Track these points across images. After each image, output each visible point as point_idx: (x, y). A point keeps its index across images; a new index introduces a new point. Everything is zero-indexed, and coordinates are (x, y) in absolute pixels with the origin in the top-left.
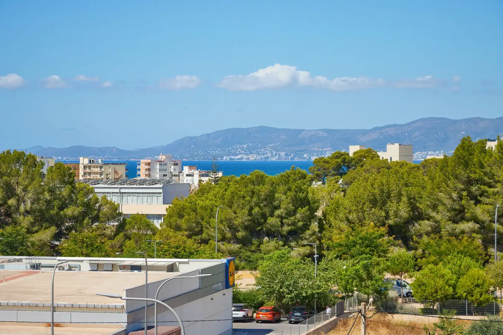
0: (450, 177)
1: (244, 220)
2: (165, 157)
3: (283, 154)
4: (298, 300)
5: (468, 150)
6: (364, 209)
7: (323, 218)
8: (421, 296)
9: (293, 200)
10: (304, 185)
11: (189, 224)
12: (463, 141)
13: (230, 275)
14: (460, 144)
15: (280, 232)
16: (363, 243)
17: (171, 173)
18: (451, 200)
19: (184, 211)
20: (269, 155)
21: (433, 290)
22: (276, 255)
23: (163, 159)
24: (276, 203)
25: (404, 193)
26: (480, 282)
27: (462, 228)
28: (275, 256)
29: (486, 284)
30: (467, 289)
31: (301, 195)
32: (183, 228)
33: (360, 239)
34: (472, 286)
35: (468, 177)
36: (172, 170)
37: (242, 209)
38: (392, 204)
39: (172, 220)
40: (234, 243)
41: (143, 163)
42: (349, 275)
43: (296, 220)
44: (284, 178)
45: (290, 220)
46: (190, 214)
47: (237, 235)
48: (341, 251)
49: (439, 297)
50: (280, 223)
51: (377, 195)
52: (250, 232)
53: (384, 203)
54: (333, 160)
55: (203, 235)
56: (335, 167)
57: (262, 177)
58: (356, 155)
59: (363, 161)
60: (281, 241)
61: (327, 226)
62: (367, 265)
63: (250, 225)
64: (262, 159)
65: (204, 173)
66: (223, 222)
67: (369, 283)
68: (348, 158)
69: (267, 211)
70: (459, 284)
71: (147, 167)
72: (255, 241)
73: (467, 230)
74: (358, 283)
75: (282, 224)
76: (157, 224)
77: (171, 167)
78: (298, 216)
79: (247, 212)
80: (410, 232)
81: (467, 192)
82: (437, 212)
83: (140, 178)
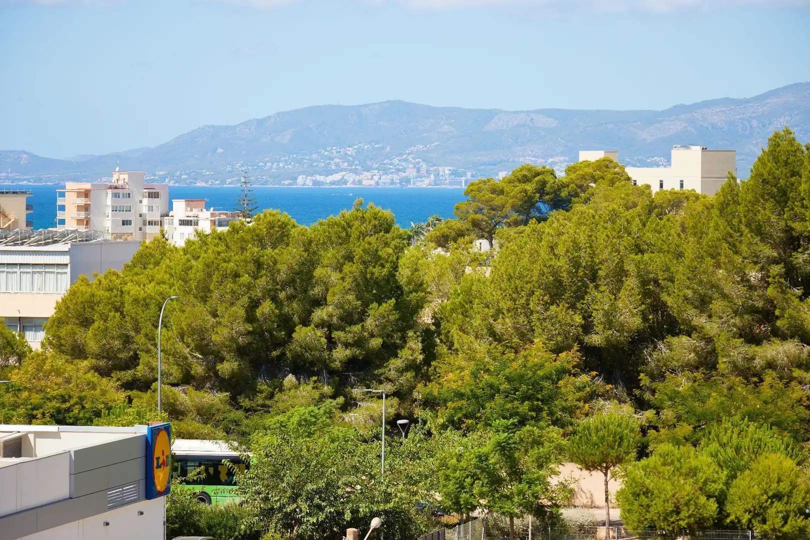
0: (743, 228)
1: (236, 332)
2: (126, 177)
3: (447, 172)
4: (335, 529)
5: (786, 163)
6: (531, 306)
7: (433, 328)
8: (639, 521)
9: (358, 285)
10: (385, 247)
11: (104, 342)
12: (775, 142)
13: (155, 465)
14: (766, 149)
15: (326, 361)
16: (516, 390)
17: (141, 215)
18: (744, 286)
19: (93, 309)
20: (411, 173)
21: (670, 507)
22: (295, 419)
23: (121, 183)
24: (317, 291)
25: (630, 268)
26: (784, 487)
27: (769, 356)
28: (292, 420)
29: (798, 492)
30: (751, 504)
31: (379, 272)
32: (88, 350)
33: (508, 379)
34: (765, 497)
35: (788, 230)
36: (145, 210)
37: (232, 304)
38: (599, 296)
39: (63, 332)
40: (211, 389)
41: (72, 191)
42: (465, 470)
43: (365, 334)
44: (336, 229)
45: (350, 332)
46: (107, 317)
47: (218, 370)
48: (461, 409)
49: (683, 524)
50: (324, 340)
51: (562, 273)
52: (251, 362)
53: (580, 294)
54: (515, 187)
55: (139, 368)
56: (520, 203)
57: (284, 226)
58: (573, 176)
59: (590, 189)
60: (328, 385)
61: (443, 349)
62: (508, 444)
63: (250, 343)
64: (392, 182)
65: (225, 217)
66: (186, 337)
67: (514, 487)
68: (552, 181)
69: (294, 308)
70: (732, 491)
71: (82, 201)
72: (263, 385)
73: (782, 360)
74: (485, 489)
75: (332, 344)
76: (35, 340)
77: (141, 202)
78: (370, 323)
79: (242, 312)
80: (646, 365)
81: (785, 267)
82: (710, 316)
83: (64, 229)
